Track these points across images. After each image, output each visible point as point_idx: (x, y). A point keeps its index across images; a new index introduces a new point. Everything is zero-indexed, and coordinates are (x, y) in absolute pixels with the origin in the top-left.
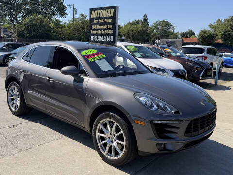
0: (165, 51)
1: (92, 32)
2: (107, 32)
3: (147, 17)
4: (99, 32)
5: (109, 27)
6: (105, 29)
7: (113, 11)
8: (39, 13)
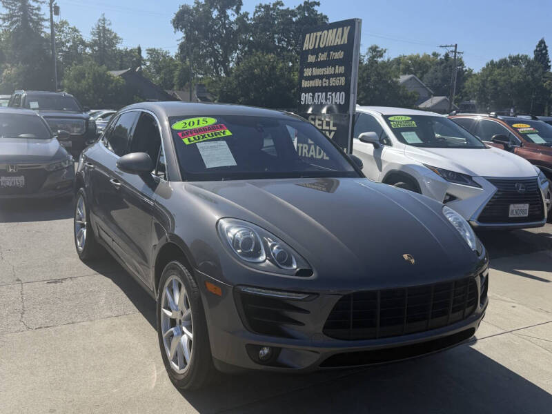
0: (516, 129)
1: (305, 84)
2: (334, 82)
4: (317, 83)
5: (337, 72)
6: (328, 77)
7: (347, 30)
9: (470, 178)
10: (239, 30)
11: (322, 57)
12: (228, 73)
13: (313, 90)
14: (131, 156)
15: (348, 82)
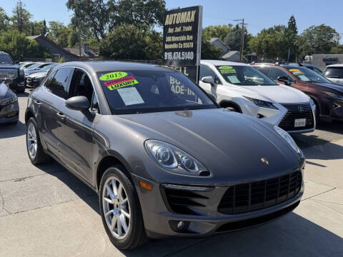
0: (291, 73)
1: (167, 47)
2: (186, 45)
3: (294, 21)
4: (175, 46)
5: (188, 39)
6: (182, 42)
7: (193, 13)
8: (131, 22)
9: (271, 104)
10: (110, 9)
11: (178, 30)
12: (103, 36)
13: (173, 50)
14: (73, 99)
15: (195, 45)
